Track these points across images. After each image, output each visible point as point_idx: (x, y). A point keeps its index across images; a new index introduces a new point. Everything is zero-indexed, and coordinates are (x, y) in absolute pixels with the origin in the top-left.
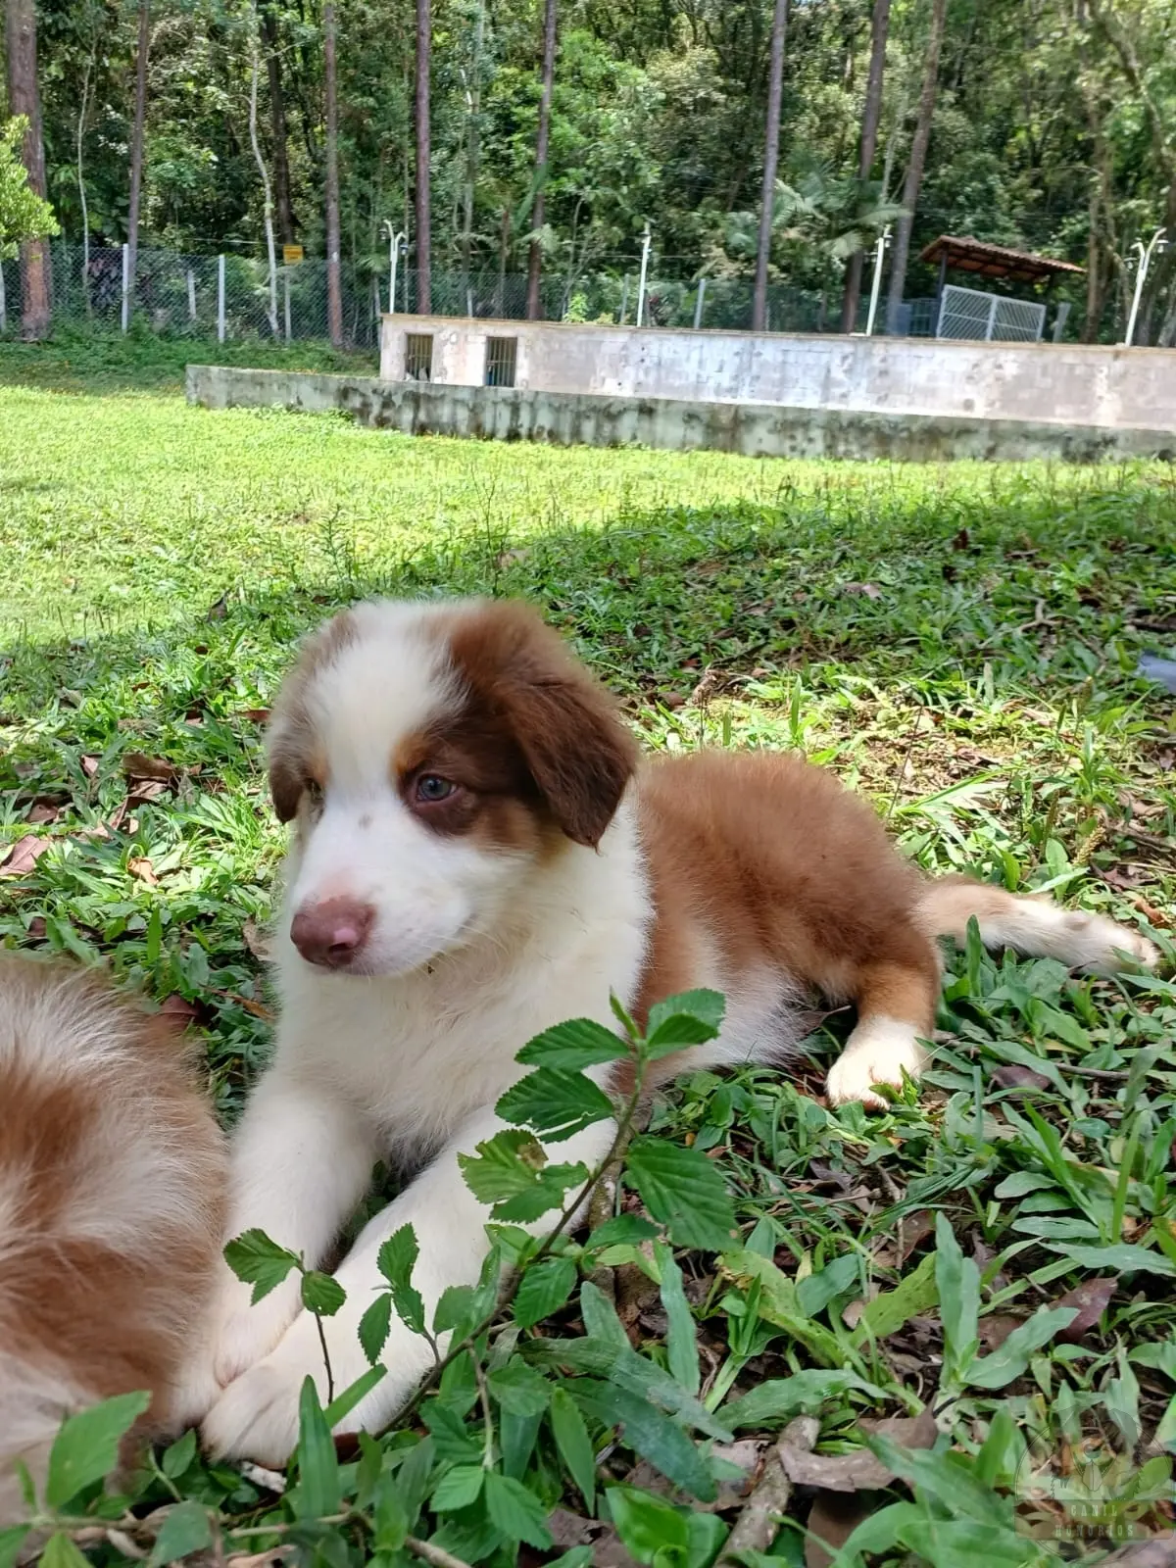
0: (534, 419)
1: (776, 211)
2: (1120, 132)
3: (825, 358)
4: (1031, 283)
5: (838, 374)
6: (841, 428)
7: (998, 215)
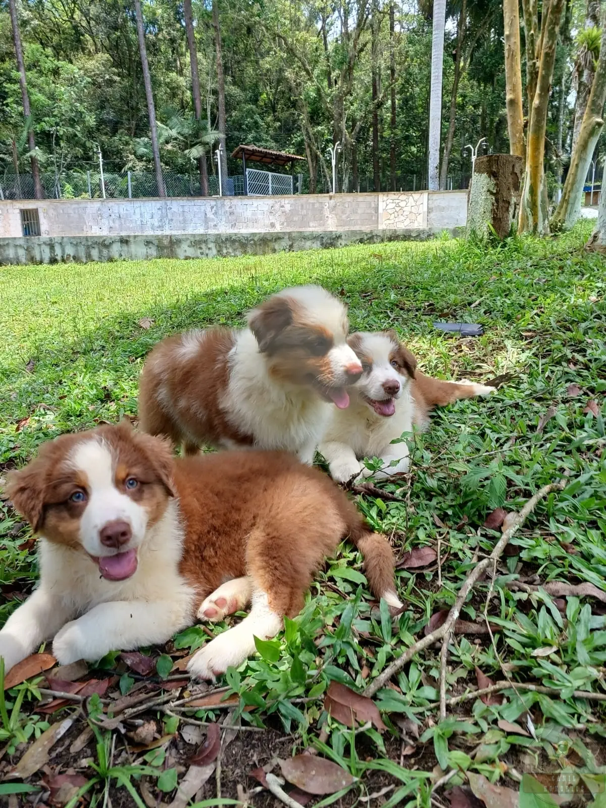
0: (63, 251)
1: (160, 136)
2: (309, 97)
3: (203, 208)
4: (283, 165)
5: (210, 215)
6: (222, 242)
7: (262, 134)
